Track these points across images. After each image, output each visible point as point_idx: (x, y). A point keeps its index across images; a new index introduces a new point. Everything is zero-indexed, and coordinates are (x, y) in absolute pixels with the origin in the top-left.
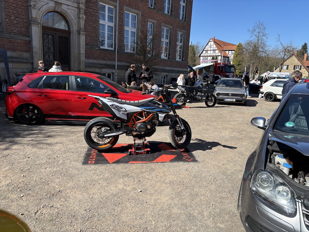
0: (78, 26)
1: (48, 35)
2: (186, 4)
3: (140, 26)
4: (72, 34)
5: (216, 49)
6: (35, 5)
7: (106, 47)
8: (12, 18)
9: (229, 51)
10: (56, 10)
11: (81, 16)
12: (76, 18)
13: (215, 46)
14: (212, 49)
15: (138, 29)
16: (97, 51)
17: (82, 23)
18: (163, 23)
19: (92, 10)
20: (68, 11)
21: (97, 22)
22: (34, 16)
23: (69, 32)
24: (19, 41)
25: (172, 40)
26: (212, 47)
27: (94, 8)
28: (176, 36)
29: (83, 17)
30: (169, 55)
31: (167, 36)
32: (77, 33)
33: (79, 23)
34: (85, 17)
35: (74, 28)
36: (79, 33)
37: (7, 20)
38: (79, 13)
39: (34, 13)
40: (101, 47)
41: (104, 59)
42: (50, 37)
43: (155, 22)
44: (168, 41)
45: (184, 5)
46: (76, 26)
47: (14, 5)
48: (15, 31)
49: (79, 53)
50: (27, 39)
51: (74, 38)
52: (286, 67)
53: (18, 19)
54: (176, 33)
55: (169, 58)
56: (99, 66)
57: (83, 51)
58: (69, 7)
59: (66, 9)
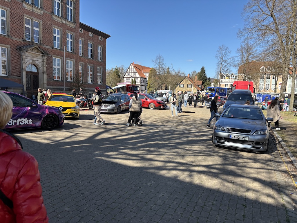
0: (43, 70)
1: (28, 75)
2: (102, 51)
3: (75, 67)
4: (40, 74)
5: (136, 72)
6: (24, 63)
7: (57, 79)
8: (14, 69)
9: (146, 73)
10: (33, 63)
11: (45, 65)
12: (42, 66)
13: (134, 70)
14: (132, 72)
15: (74, 69)
16: (53, 82)
17: (45, 68)
18: (88, 63)
19: (49, 62)
20: (38, 63)
21: (52, 67)
22: (23, 67)
23: (38, 73)
24: (16, 79)
25: (94, 73)
26: (133, 70)
27: (50, 60)
28: (97, 69)
29: (45, 66)
30: (93, 81)
31: (91, 70)
32: (42, 74)
33: (43, 68)
34: (46, 65)
35: (41, 71)
36: (43, 73)
37: (12, 70)
38: (43, 64)
39: (24, 66)
40: (54, 80)
41: (56, 86)
42: (29, 76)
43: (83, 63)
44: (92, 73)
45: (101, 52)
46: (42, 70)
47: (15, 63)
48: (15, 75)
49: (44, 83)
50: (20, 78)
51: (41, 76)
52: (183, 86)
53: (16, 69)
54: (97, 68)
55: (93, 83)
56: (54, 89)
57: (45, 82)
58: (39, 62)
59: (37, 63)
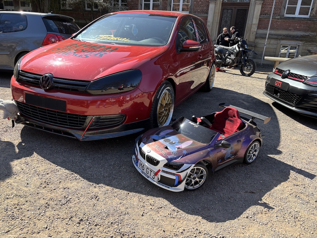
7: (296, 15)
16: (279, 20)
37: (195, 3)
40: (287, 16)
41: (287, 29)
42: (229, 11)
56: (276, 37)
57: (256, 21)
